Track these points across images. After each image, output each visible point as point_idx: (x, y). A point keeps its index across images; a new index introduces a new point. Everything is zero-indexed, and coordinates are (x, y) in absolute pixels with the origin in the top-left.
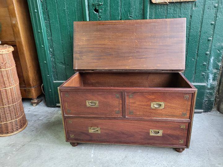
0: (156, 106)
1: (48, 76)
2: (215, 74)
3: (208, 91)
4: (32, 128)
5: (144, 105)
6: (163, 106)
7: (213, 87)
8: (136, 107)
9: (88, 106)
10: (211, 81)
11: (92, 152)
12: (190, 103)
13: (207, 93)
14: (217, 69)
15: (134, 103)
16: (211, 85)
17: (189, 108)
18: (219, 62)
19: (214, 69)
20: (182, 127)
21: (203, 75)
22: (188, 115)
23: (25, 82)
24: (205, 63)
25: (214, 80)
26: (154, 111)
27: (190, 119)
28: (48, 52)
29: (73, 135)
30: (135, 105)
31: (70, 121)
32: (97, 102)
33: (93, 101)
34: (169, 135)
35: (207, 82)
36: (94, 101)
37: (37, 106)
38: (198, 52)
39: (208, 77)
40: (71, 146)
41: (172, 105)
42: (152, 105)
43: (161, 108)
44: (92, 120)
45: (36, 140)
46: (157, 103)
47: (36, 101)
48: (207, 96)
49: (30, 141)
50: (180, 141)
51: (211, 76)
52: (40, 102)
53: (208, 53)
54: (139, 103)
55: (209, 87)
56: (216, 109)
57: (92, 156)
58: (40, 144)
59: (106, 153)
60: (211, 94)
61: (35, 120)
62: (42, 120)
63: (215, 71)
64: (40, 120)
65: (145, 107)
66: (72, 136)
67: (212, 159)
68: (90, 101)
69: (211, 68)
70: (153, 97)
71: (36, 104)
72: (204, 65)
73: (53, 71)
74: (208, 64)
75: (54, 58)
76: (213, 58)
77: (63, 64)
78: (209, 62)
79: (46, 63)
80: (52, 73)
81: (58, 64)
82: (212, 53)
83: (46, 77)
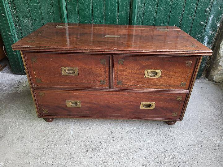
0: (150, 74)
1: (10, 35)
2: (212, 36)
5: (136, 74)
6: (159, 75)
8: (126, 75)
9: (65, 75)
10: (206, 45)
11: (72, 129)
12: (192, 71)
14: (214, 30)
15: (124, 71)
17: (190, 77)
18: (218, 21)
19: (211, 30)
20: (178, 99)
21: (198, 37)
22: (187, 86)
24: (203, 23)
25: (209, 43)
26: (148, 81)
27: (188, 89)
29: (47, 110)
30: (125, 73)
31: (42, 93)
32: (77, 70)
33: (70, 68)
34: (162, 108)
36: (72, 68)
38: (196, 8)
39: (203, 40)
40: (45, 122)
41: (170, 73)
42: (146, 73)
43: (156, 77)
44: (71, 92)
46: (153, 70)
50: (174, 114)
51: (206, 39)
52: (4, 67)
53: (208, 9)
54: (130, 71)
56: (204, 76)
57: (72, 133)
58: (5, 120)
59: (88, 128)
62: (6, 90)
63: (212, 33)
64: (4, 90)
65: (138, 76)
66: (45, 111)
67: (205, 131)
68: (67, 68)
69: (208, 28)
70: (149, 63)
72: (202, 25)
73: (16, 28)
74: (206, 23)
75: (15, 9)
76: (212, 16)
77: (28, 18)
78: (207, 21)
79: (5, 17)
80: (14, 31)
81: (21, 18)
82: (213, 10)
83: (7, 36)
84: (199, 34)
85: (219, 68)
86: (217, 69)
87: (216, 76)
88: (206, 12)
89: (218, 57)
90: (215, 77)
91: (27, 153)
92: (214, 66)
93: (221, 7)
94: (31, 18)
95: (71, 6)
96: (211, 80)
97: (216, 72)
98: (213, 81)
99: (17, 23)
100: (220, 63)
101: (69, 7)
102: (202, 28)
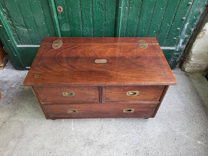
1: (9, 42)
2: (186, 38)
3: (176, 54)
4: (6, 99)
5: (120, 94)
6: (137, 94)
7: (181, 50)
9: (65, 96)
10: (181, 45)
12: (162, 91)
13: (174, 55)
14: (188, 34)
15: (110, 93)
16: (180, 48)
17: (160, 95)
18: (192, 27)
19: (186, 34)
20: (151, 106)
21: (174, 40)
24: (179, 29)
25: (183, 44)
27: (159, 101)
28: (2, 13)
29: (52, 115)
30: (112, 94)
31: (48, 107)
32: (74, 93)
34: (140, 112)
35: (177, 46)
37: (5, 70)
38: (174, 17)
39: (179, 42)
41: (146, 93)
42: (127, 93)
43: (135, 95)
44: (70, 105)
45: (15, 115)
47: (2, 65)
48: (174, 58)
49: (10, 117)
50: (148, 114)
51: (181, 41)
53: (184, 18)
54: (115, 93)
55: (177, 50)
56: (178, 66)
57: (73, 129)
58: (20, 119)
60: (177, 56)
61: (8, 89)
62: (15, 88)
63: (186, 36)
64: (13, 88)
69: (184, 33)
70: (129, 88)
71: (2, 68)
72: (178, 30)
73: (13, 35)
74: (182, 30)
75: (11, 20)
76: (188, 23)
77: (24, 27)
78: (183, 27)
79: (3, 27)
80: (13, 38)
82: (189, 18)
83: (7, 42)
84: (175, 37)
85: (191, 62)
86: (188, 63)
87: (188, 67)
88: (182, 20)
89: (190, 54)
90: (186, 68)
91: (43, 148)
92: (187, 60)
93: (196, 16)
94: (26, 27)
95: (61, 16)
96: (184, 70)
97: (188, 65)
98: (185, 71)
99: (15, 31)
100: (192, 59)
101: (60, 17)
102: (178, 33)
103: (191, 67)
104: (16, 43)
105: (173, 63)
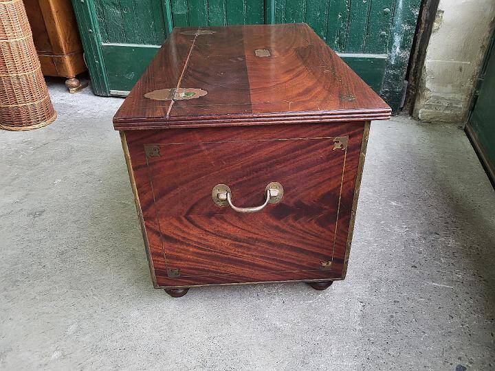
1: (90, 32)
2: (406, 34)
3: (391, 72)
7: (401, 63)
10: (398, 49)
13: (388, 75)
14: (410, 23)
16: (397, 58)
18: (415, 7)
19: (404, 23)
21: (382, 36)
23: (50, 44)
24: (387, 10)
25: (403, 47)
35: (390, 51)
37: (78, 94)
39: (392, 42)
45: (67, 139)
47: (74, 83)
48: (388, 83)
51: (398, 39)
52: (84, 87)
55: (393, 63)
56: (407, 112)
60: (396, 77)
62: (82, 114)
63: (406, 27)
64: (79, 113)
69: (398, 20)
71: (75, 89)
72: (386, 13)
73: (99, 22)
74: (394, 12)
77: (116, 6)
78: (396, 7)
79: (85, 4)
80: (97, 26)
81: (107, 7)
83: (87, 33)
84: (383, 30)
85: (427, 94)
86: (423, 96)
87: (422, 110)
89: (423, 74)
90: (420, 112)
92: (419, 91)
94: (120, 7)
96: (415, 118)
97: (422, 102)
98: (419, 119)
99: (102, 14)
100: (428, 85)
102: (387, 19)
103: (430, 106)
104: (100, 38)
105: (390, 97)
